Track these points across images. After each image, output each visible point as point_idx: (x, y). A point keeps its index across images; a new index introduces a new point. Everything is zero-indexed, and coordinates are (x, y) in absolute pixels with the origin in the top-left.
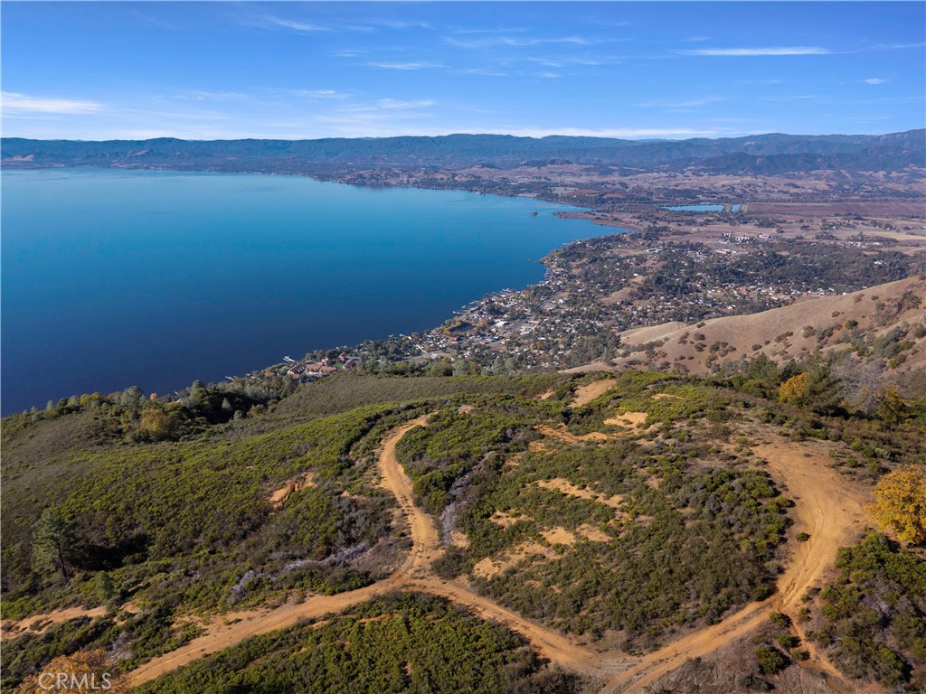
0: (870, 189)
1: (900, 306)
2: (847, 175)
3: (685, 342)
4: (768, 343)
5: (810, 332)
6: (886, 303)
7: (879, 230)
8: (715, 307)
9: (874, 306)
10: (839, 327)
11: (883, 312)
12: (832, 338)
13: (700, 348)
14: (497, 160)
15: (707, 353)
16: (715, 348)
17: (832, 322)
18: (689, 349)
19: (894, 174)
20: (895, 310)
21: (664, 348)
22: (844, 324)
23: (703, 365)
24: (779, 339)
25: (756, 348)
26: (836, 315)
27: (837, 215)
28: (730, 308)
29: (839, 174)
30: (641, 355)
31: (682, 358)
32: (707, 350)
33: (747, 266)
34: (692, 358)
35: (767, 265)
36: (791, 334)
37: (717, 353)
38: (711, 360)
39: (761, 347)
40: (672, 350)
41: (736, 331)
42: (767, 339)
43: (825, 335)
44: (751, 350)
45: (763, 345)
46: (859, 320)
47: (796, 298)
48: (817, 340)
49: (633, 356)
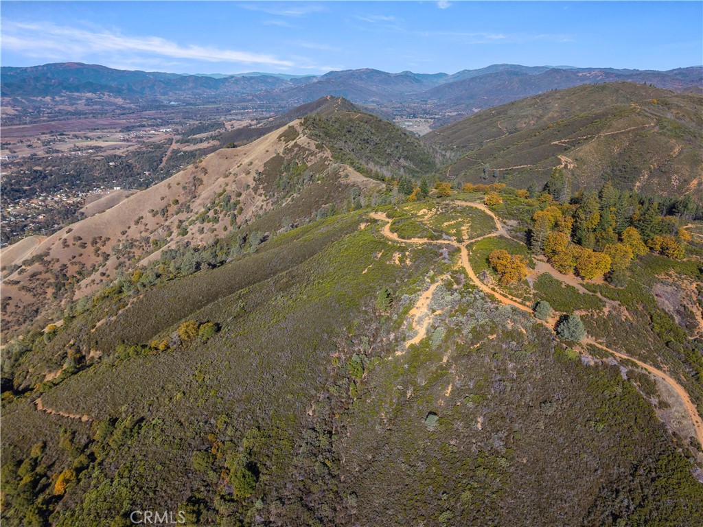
0: (49, 111)
1: (195, 185)
3: (68, 246)
4: (129, 228)
5: (154, 213)
6: (186, 185)
8: (28, 220)
9: (181, 189)
10: (169, 205)
11: (187, 190)
12: (169, 213)
13: (84, 246)
15: (90, 248)
16: (95, 242)
17: (164, 203)
18: (75, 249)
19: (57, 99)
20: (193, 188)
21: (53, 254)
22: (171, 203)
23: (93, 257)
24: (137, 222)
25: (124, 233)
26: (163, 199)
27: (43, 133)
28: (41, 217)
30: (37, 266)
31: (74, 257)
32: (89, 245)
33: (18, 183)
34: (81, 255)
35: (35, 179)
36: (142, 218)
37: (98, 245)
38: (97, 251)
39: (126, 232)
40: (63, 256)
41: (102, 227)
42: (127, 226)
43: (164, 211)
44: (120, 235)
45: (127, 230)
46: (177, 198)
48: (161, 217)
49: (30, 269)
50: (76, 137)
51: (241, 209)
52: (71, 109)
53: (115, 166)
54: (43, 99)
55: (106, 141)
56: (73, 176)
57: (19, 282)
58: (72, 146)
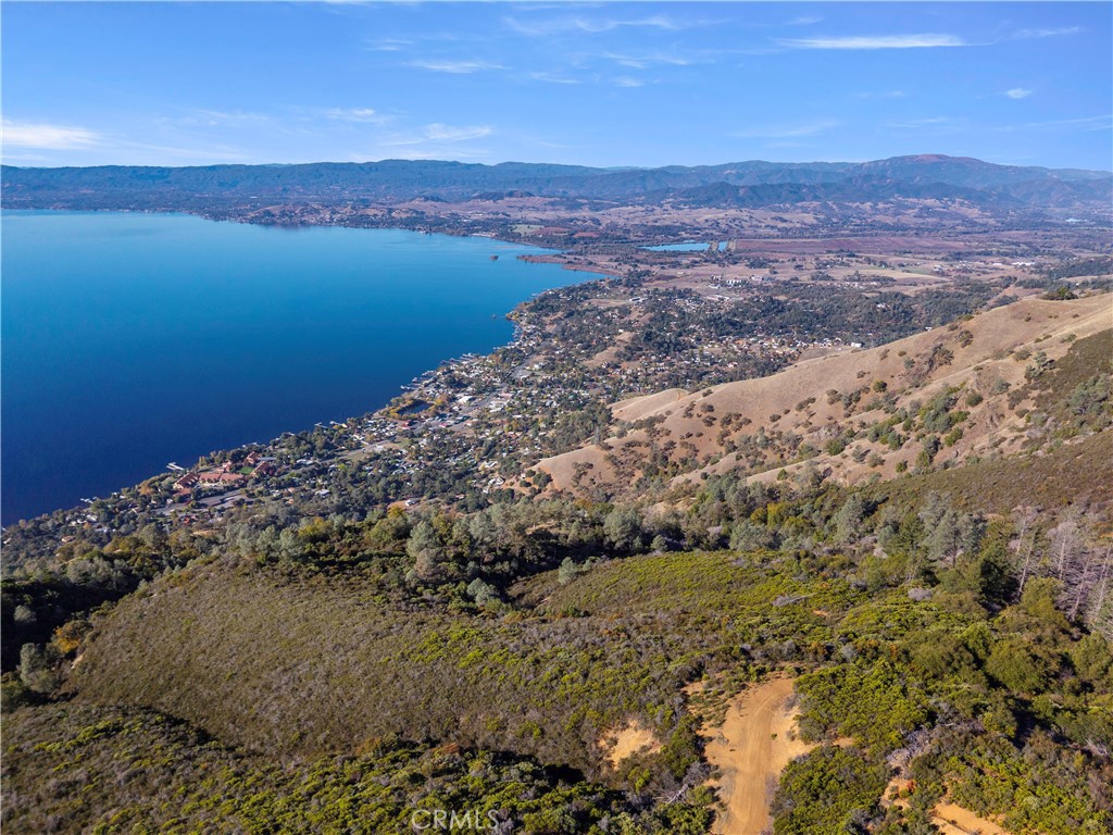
0: (858, 222)
1: (931, 362)
2: (834, 207)
3: (691, 416)
4: (787, 412)
5: (835, 397)
6: (915, 360)
7: (872, 268)
8: (715, 366)
9: (903, 363)
10: (867, 390)
11: (913, 370)
12: (859, 404)
13: (710, 422)
14: (443, 192)
15: (717, 428)
16: (727, 421)
17: (858, 384)
18: (696, 424)
19: (881, 205)
20: (926, 367)
21: (667, 424)
22: (871, 387)
23: (715, 443)
24: (801, 407)
25: (775, 419)
26: (861, 375)
27: (829, 252)
28: (731, 366)
29: (825, 206)
30: (639, 434)
31: (689, 435)
32: (717, 423)
33: (743, 314)
34: (700, 435)
35: (765, 313)
36: (813, 400)
37: (730, 427)
38: (723, 436)
39: (780, 417)
40: (676, 426)
41: (750, 399)
42: (786, 408)
43: (852, 400)
44: (768, 421)
45: (782, 414)
46: (887, 380)
47: (802, 350)
48: (844, 406)
49: (632, 435)
50: (869, 261)
51: (960, 435)
52: (890, 220)
53: (884, 311)
54: (861, 206)
55: (908, 271)
56: (817, 316)
57: (611, 448)
58: (852, 272)
